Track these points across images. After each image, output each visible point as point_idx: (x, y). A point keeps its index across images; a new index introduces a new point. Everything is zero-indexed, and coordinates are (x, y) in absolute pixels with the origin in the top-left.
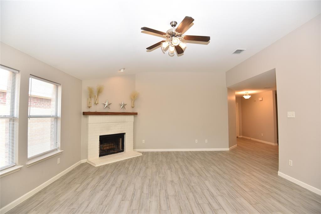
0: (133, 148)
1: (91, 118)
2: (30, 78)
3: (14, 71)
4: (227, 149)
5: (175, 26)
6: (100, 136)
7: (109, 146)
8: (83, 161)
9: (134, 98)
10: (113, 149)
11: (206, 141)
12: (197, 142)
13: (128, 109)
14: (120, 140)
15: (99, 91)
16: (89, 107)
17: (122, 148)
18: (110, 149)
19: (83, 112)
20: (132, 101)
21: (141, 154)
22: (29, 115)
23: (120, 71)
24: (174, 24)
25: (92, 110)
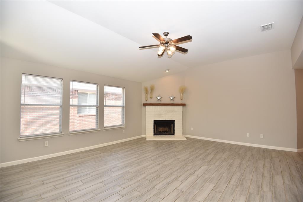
0: (182, 133)
1: (147, 107)
2: (105, 87)
3: (98, 84)
4: (295, 150)
5: (167, 35)
6: (154, 121)
7: (163, 129)
8: (143, 136)
9: (183, 91)
10: (166, 132)
11: (262, 136)
12: (249, 136)
13: (178, 101)
14: (171, 125)
15: (152, 89)
16: (146, 100)
17: (173, 132)
18: (164, 132)
19: (143, 104)
20: (181, 94)
21: (185, 139)
22: (105, 105)
23: (165, 72)
24: (166, 34)
25: (148, 102)
